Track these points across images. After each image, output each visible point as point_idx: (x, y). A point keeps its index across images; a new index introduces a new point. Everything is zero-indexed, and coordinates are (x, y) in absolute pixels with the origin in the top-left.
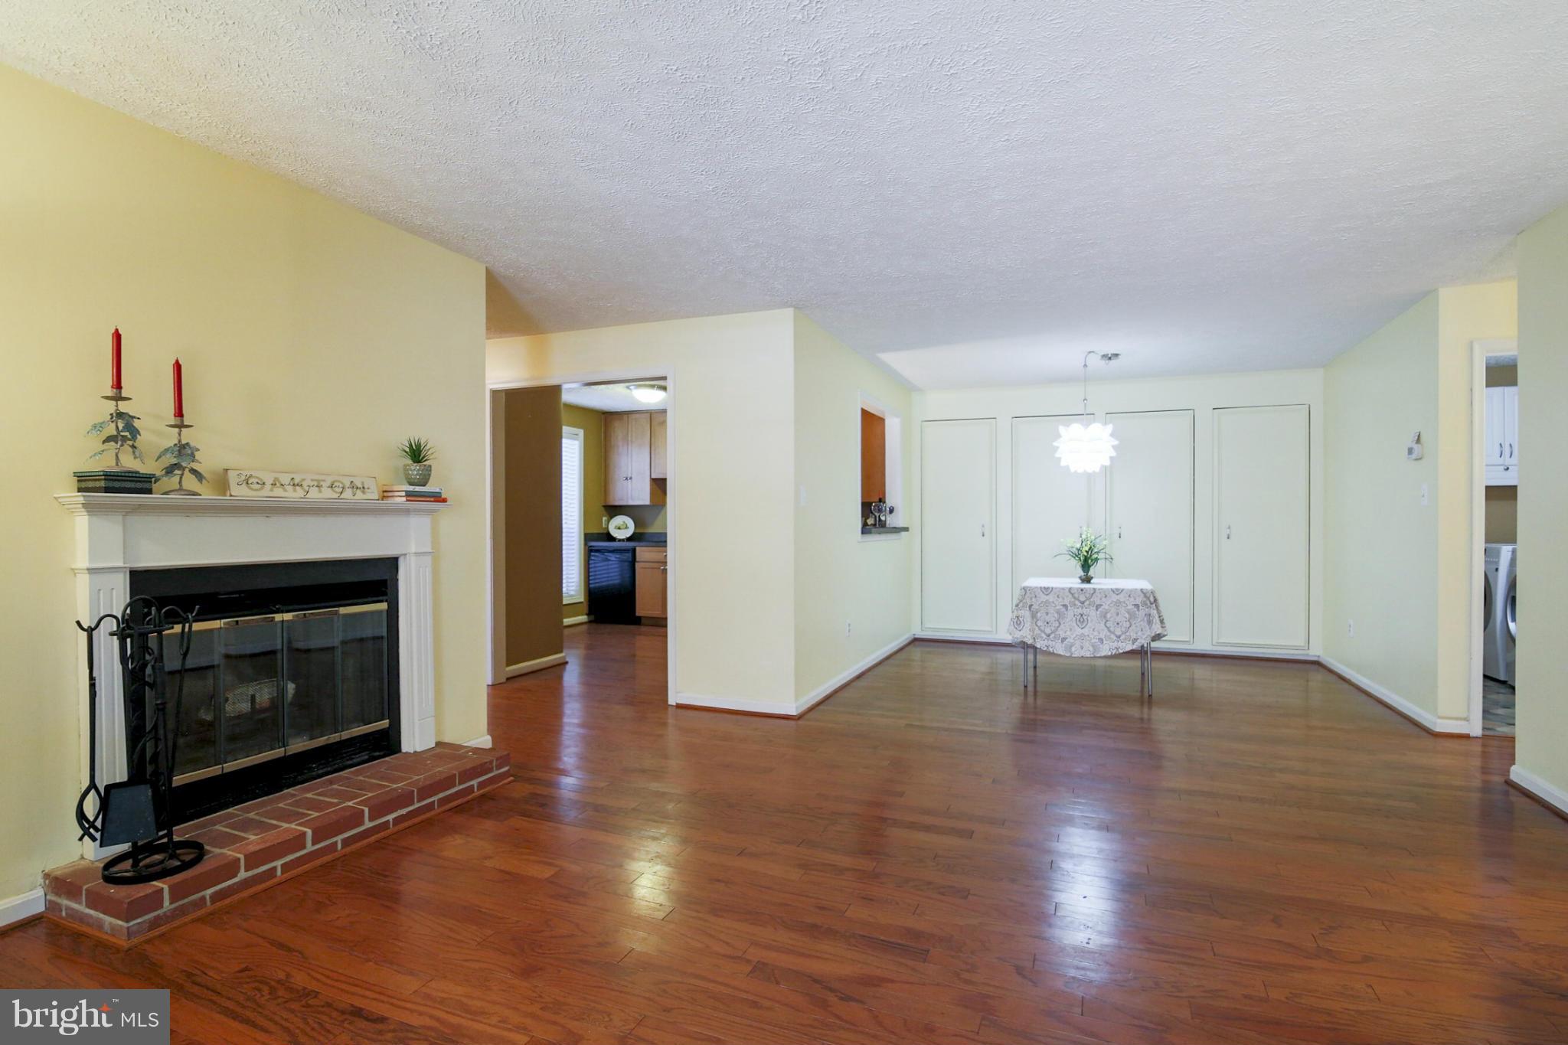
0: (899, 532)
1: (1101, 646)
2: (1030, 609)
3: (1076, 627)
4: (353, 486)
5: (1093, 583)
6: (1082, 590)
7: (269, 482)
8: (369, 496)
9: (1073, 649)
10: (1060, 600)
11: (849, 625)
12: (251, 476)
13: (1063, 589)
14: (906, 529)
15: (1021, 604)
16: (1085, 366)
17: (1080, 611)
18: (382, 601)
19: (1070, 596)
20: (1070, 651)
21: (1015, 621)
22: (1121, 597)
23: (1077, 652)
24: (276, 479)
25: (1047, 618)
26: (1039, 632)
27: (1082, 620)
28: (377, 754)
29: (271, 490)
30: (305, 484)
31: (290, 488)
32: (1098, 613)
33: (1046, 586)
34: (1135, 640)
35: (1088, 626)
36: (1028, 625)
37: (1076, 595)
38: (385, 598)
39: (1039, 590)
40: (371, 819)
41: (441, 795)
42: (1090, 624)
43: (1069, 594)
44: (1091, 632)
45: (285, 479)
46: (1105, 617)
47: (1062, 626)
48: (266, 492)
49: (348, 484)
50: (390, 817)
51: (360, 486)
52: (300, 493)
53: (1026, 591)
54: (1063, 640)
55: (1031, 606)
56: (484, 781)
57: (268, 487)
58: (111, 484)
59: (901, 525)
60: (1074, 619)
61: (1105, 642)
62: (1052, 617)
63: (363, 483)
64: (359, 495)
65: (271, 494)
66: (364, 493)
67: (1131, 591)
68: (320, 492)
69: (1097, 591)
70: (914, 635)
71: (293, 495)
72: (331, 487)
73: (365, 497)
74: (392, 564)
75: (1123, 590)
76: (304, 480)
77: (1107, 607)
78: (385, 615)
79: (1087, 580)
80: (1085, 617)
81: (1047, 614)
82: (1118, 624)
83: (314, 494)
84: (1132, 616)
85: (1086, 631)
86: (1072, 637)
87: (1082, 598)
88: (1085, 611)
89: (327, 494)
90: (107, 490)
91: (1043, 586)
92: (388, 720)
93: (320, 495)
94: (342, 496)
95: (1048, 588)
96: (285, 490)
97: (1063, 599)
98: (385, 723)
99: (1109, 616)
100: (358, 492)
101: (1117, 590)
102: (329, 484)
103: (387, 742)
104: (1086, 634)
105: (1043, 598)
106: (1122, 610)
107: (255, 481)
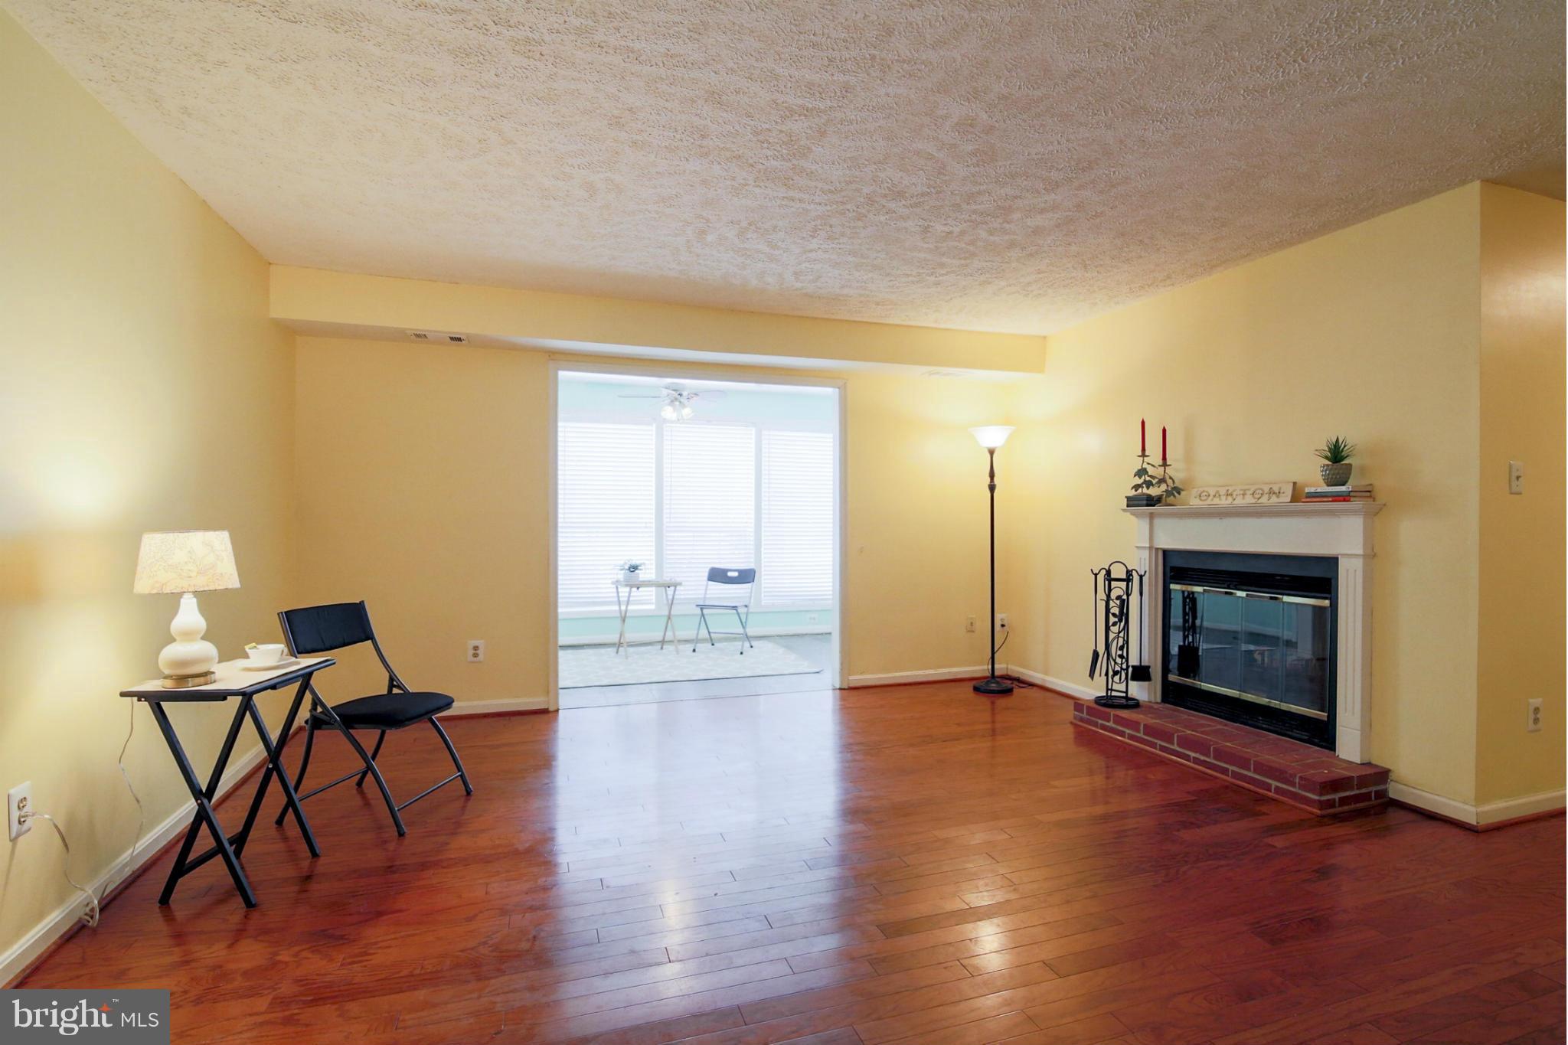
4: (1271, 492)
7: (1212, 493)
8: (1281, 499)
12: (1203, 491)
18: (1326, 598)
24: (1217, 492)
29: (1212, 500)
30: (1235, 493)
31: (1223, 498)
38: (1327, 595)
45: (1222, 491)
48: (1209, 502)
49: (1266, 490)
51: (1277, 491)
52: (1230, 499)
57: (1211, 497)
58: (1149, 502)
63: (1280, 488)
64: (1274, 499)
65: (1212, 503)
66: (1278, 497)
68: (1243, 498)
71: (1225, 502)
72: (1253, 494)
74: (1332, 562)
76: (1234, 491)
83: (1239, 501)
89: (1250, 500)
90: (1148, 505)
93: (1244, 502)
94: (1259, 501)
96: (1220, 500)
98: (1323, 716)
100: (1274, 496)
102: (1251, 492)
103: (1323, 734)
107: (1204, 494)
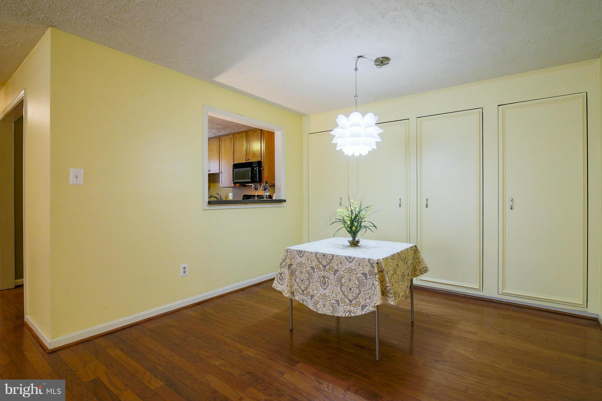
1: (338, 307)
2: (289, 269)
3: (320, 287)
6: (324, 256)
11: (185, 268)
13: (311, 253)
15: (284, 263)
17: (322, 273)
19: (316, 260)
21: (279, 276)
22: (353, 265)
23: (321, 310)
27: (324, 282)
32: (336, 277)
33: (301, 250)
34: (364, 307)
35: (328, 288)
36: (286, 281)
39: (296, 253)
42: (330, 286)
43: (315, 258)
44: (331, 293)
46: (341, 281)
53: (288, 252)
55: (290, 265)
60: (319, 280)
61: (341, 304)
62: (304, 276)
67: (360, 260)
69: (335, 257)
75: (354, 258)
77: (342, 273)
79: (354, 243)
80: (326, 280)
82: (350, 289)
84: (361, 284)
85: (327, 292)
86: (318, 295)
88: (326, 274)
95: (302, 251)
99: (343, 281)
101: (350, 258)
104: (327, 295)
105: (299, 260)
106: (354, 278)
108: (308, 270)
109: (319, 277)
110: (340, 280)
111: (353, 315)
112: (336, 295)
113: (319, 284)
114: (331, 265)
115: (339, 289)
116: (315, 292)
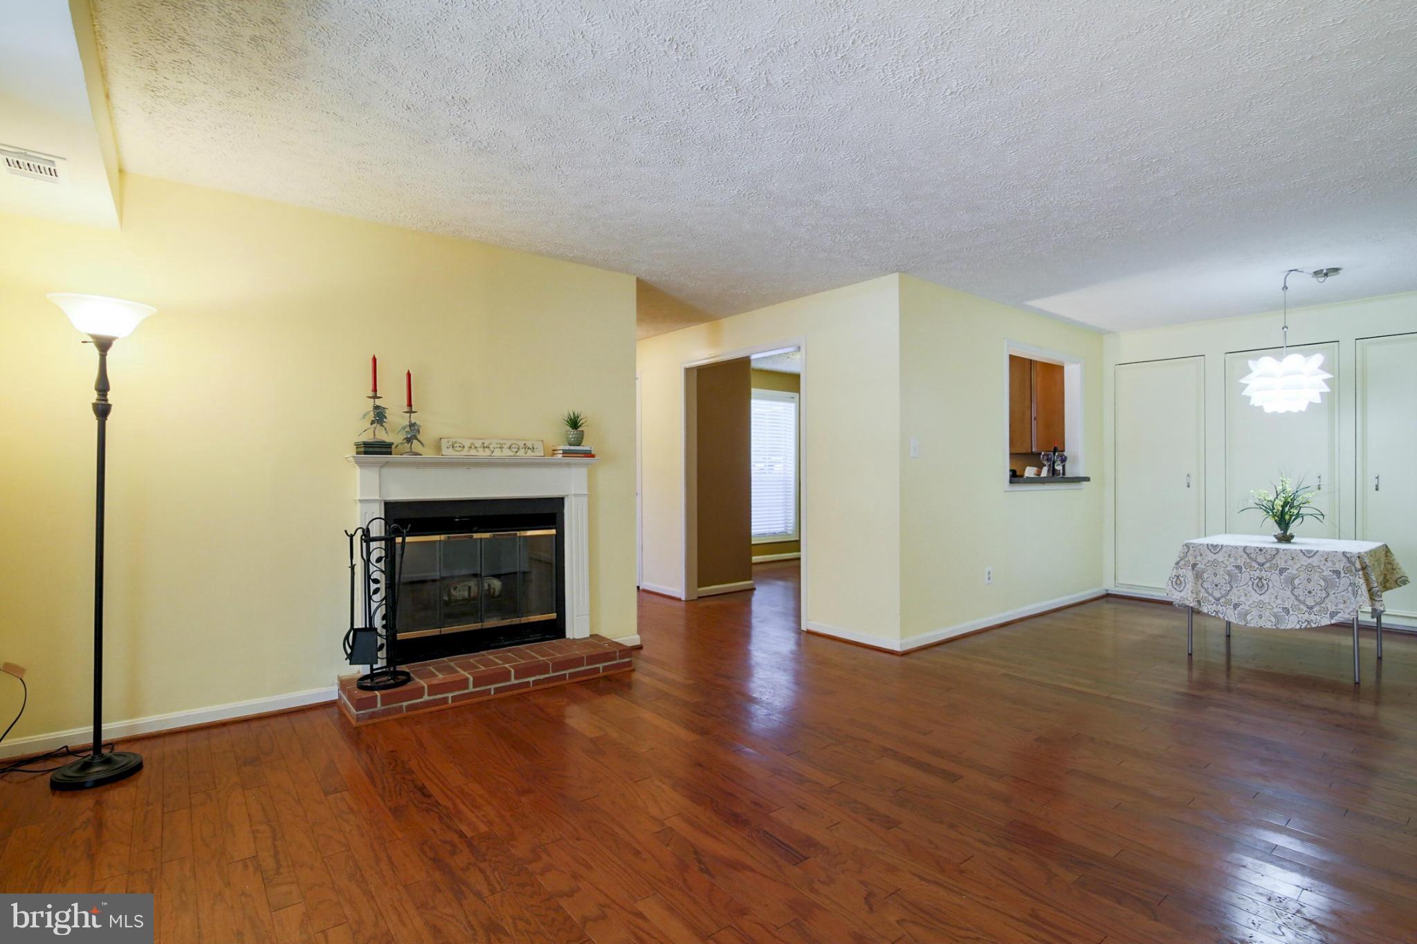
0: (1079, 482)
1: (1286, 617)
2: (1193, 569)
3: (1253, 592)
4: (525, 446)
5: (1294, 543)
6: (1261, 550)
7: (467, 446)
8: (537, 453)
9: (1249, 618)
10: (1232, 560)
11: (989, 573)
12: (456, 442)
13: (1236, 547)
14: (1087, 479)
15: (1182, 562)
16: (1285, 288)
17: (1257, 574)
18: (552, 528)
19: (1245, 556)
20: (1245, 619)
21: (1174, 580)
22: (1315, 561)
23: (1254, 622)
24: (472, 444)
25: (1216, 580)
26: (1206, 595)
27: (1261, 585)
28: (548, 636)
29: (469, 451)
30: (491, 447)
31: (481, 450)
32: (1282, 577)
33: (1215, 543)
34: (1335, 613)
35: (1268, 592)
36: (1190, 586)
37: (1253, 556)
38: (554, 526)
39: (1205, 548)
40: (516, 678)
41: (572, 671)
42: (1271, 590)
43: (1243, 553)
44: (1273, 600)
45: (478, 444)
46: (1292, 583)
47: (1234, 590)
48: (465, 452)
49: (522, 446)
50: (531, 679)
51: (531, 447)
52: (488, 452)
53: (1188, 548)
54: (1236, 606)
55: (1194, 566)
56: (608, 666)
57: (466, 448)
59: (1082, 475)
60: (1250, 583)
61: (1291, 612)
62: (1222, 578)
63: (533, 445)
64: (530, 453)
65: (468, 454)
66: (533, 451)
67: (1328, 553)
68: (502, 451)
69: (1281, 551)
70: (1107, 590)
71: (483, 454)
72: (510, 448)
73: (534, 454)
74: (560, 501)
75: (1317, 552)
76: (490, 444)
77: (1295, 572)
78: (554, 538)
79: (1286, 538)
80: (1265, 582)
81: (1215, 575)
82: (1310, 592)
83: (497, 453)
84: (1329, 585)
85: (1265, 598)
86: (1248, 603)
87: (1261, 559)
88: (1264, 574)
89: (507, 453)
91: (1210, 543)
92: (555, 614)
93: (502, 454)
94: (517, 454)
95: (1217, 545)
96: (478, 451)
97: (1236, 559)
98: (554, 616)
99: (1296, 582)
100: (529, 451)
101: (1309, 551)
102: (508, 445)
103: (556, 629)
104: (1266, 601)
105: (1211, 557)
106: (1316, 577)
107: (458, 445)
108: (1228, 571)
109: (1251, 578)
110: (1291, 581)
111: (1314, 626)
112: (1284, 601)
113: (1250, 588)
114: (1274, 562)
115: (1289, 592)
116: (1243, 599)
